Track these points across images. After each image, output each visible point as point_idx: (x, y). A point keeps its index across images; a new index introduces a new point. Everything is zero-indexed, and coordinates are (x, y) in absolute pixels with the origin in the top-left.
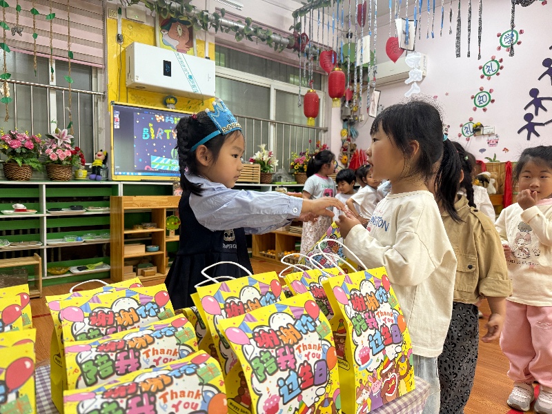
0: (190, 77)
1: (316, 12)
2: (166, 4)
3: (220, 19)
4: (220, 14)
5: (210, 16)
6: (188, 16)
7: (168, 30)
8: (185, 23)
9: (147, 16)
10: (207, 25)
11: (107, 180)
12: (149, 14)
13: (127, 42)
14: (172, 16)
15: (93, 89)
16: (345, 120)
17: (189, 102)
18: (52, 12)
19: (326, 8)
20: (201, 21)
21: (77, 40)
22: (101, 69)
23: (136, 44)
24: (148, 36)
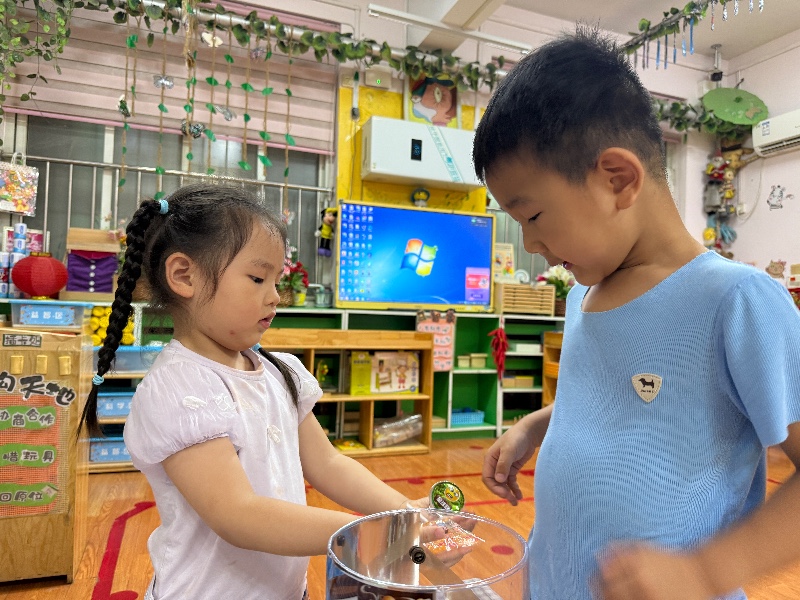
0: (449, 160)
1: (653, 45)
2: (417, 59)
3: (496, 72)
4: (497, 65)
5: (483, 69)
6: (451, 73)
7: (421, 95)
8: (446, 83)
9: (393, 79)
10: (476, 82)
11: (331, 307)
12: (395, 75)
13: (364, 118)
14: (427, 74)
15: (320, 184)
16: (710, 214)
17: (447, 196)
18: (269, 86)
19: (671, 37)
20: (469, 78)
21: (299, 120)
22: (329, 156)
23: (374, 119)
24: (392, 105)
